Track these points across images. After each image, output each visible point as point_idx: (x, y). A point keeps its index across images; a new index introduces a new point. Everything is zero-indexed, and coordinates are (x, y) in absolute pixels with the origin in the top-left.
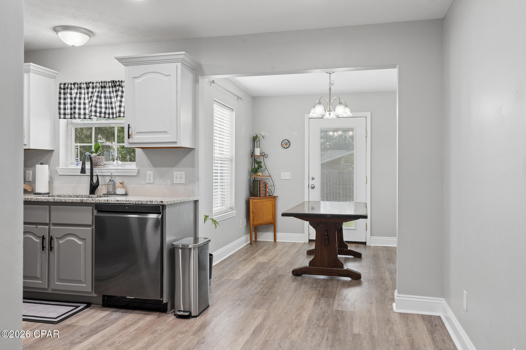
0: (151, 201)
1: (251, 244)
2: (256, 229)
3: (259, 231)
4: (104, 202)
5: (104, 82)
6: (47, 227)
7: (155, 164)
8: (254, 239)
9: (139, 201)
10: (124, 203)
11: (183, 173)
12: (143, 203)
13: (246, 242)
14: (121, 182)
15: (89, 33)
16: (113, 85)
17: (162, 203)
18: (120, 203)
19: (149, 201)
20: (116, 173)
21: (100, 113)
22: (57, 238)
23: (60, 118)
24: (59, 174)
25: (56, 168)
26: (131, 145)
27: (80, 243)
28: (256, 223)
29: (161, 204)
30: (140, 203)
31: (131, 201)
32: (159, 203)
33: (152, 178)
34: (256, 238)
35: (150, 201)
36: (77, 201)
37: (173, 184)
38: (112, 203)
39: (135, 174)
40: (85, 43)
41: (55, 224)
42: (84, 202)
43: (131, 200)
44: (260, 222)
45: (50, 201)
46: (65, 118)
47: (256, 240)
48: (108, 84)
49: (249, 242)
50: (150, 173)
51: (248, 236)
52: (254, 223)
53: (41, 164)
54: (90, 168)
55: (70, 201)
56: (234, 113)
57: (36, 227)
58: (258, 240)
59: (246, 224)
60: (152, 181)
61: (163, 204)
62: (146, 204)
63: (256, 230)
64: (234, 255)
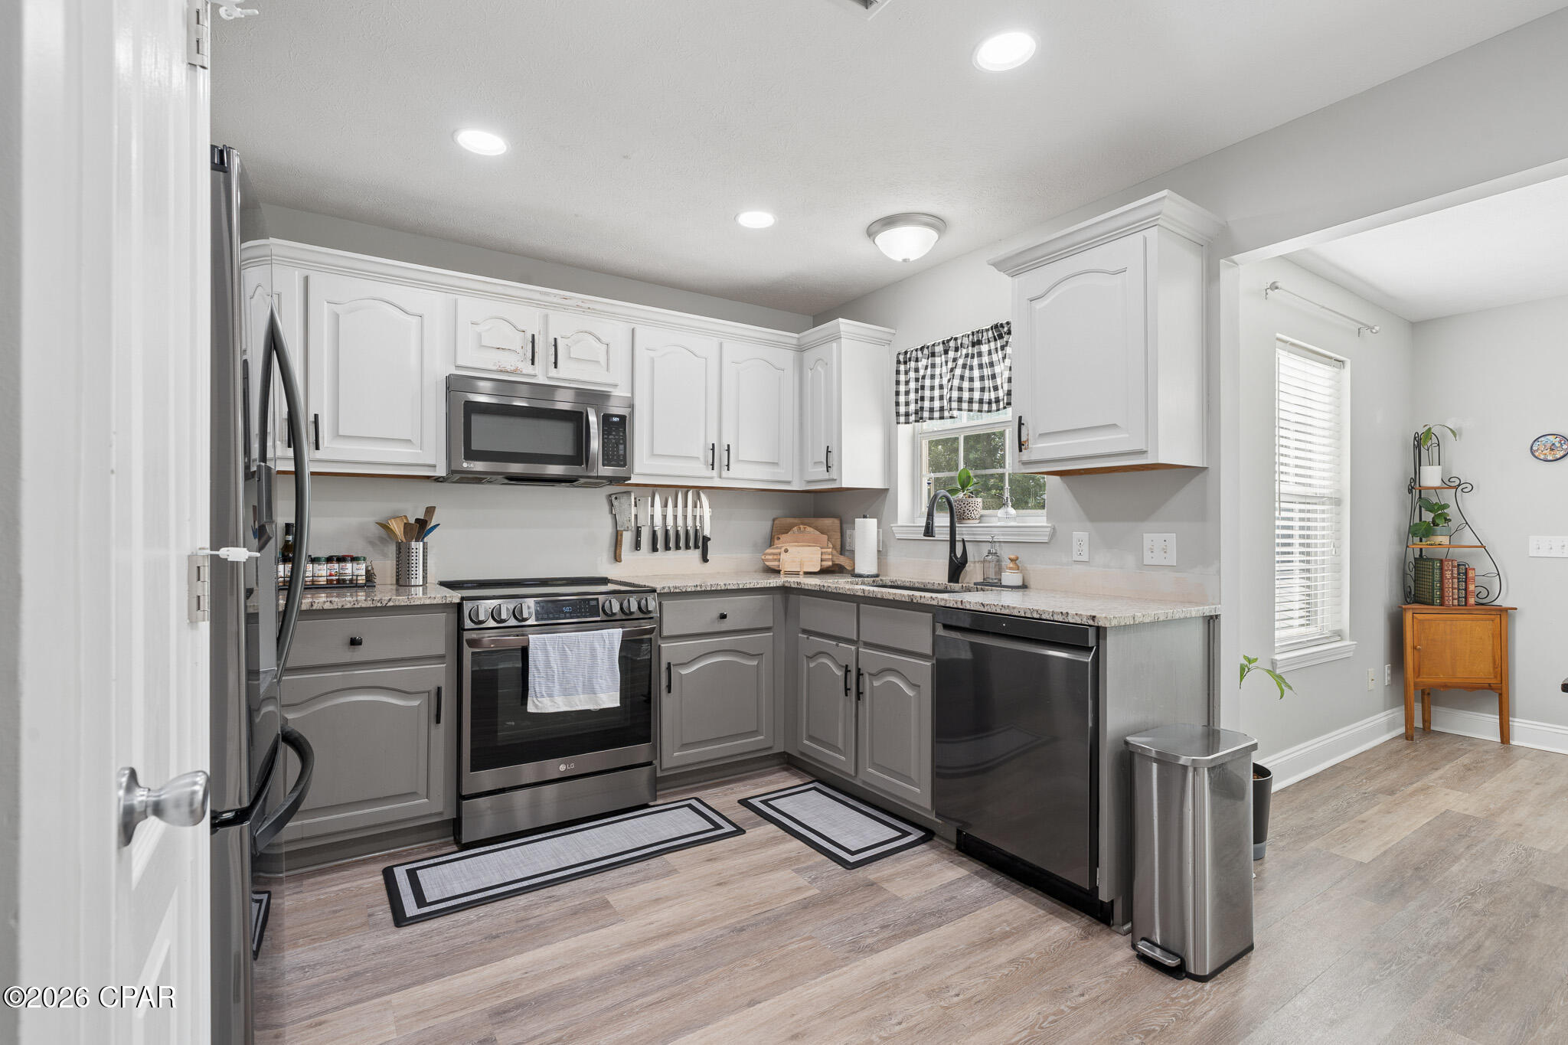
0: (1064, 612)
1: (1408, 736)
2: (1426, 697)
3: (1437, 704)
4: (955, 606)
5: (978, 332)
6: (853, 648)
7: (1093, 514)
8: (1418, 723)
9: (1032, 611)
10: (999, 611)
11: (1172, 538)
12: (1044, 617)
13: (1389, 730)
14: (1012, 557)
15: (938, 223)
16: (996, 334)
17: (1094, 620)
18: (990, 610)
19: (1058, 614)
20: (1003, 535)
21: (971, 401)
22: (870, 674)
23: (898, 423)
24: (898, 536)
25: (892, 525)
26: (1025, 469)
27: (910, 692)
28: (1426, 679)
29: (1091, 622)
30: (1036, 616)
31: (1014, 608)
32: (1085, 620)
33: (1085, 548)
34: (1426, 721)
35: (1062, 613)
36: (903, 599)
37: (1142, 566)
38: (972, 609)
39: (1045, 539)
40: (930, 248)
41: (868, 645)
42: (915, 601)
43: (1014, 606)
44: (1442, 678)
45: (857, 594)
46: (907, 422)
47: (1426, 730)
48: (985, 334)
49: (1402, 730)
50: (1080, 536)
51: (1399, 713)
52: (1418, 680)
53: (865, 517)
54: (949, 524)
55: (891, 598)
56: (1347, 373)
57: (837, 645)
58: (1433, 728)
59: (1389, 678)
60: (1085, 558)
61: (1096, 625)
62: (1052, 619)
63: (1426, 701)
64: (1348, 765)
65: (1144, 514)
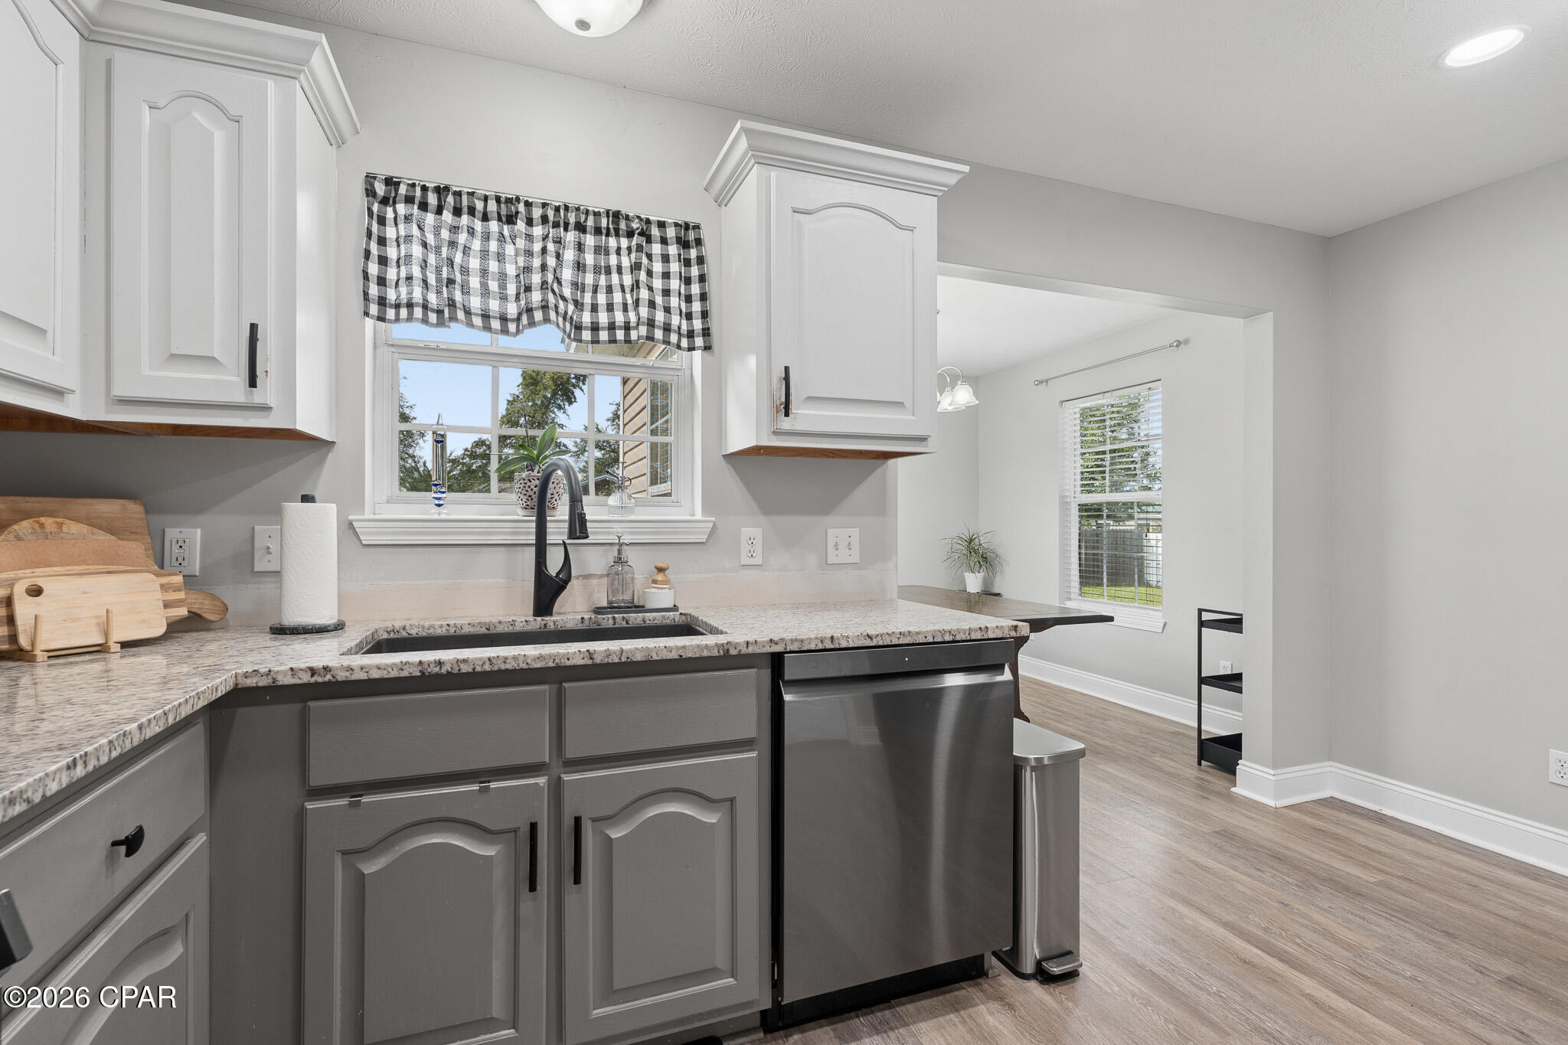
0: (983, 627)
4: (820, 646)
5: (578, 209)
6: (542, 781)
7: (768, 506)
9: (943, 632)
10: (895, 641)
11: (855, 532)
12: (958, 638)
14: (661, 565)
17: (1016, 631)
18: (881, 643)
19: (976, 630)
22: (594, 820)
23: (366, 314)
24: (366, 539)
25: (350, 518)
27: (710, 818)
29: (1013, 634)
30: (948, 638)
31: (918, 633)
32: (1006, 632)
33: (758, 547)
35: (980, 628)
36: (706, 653)
37: (825, 564)
38: (850, 646)
41: (584, 763)
42: (733, 652)
43: (917, 630)
45: (568, 663)
46: (381, 318)
48: (591, 218)
50: (752, 532)
53: (307, 499)
55: (674, 655)
57: (484, 791)
60: (758, 561)
61: (1018, 635)
62: (969, 638)
65: (826, 506)
